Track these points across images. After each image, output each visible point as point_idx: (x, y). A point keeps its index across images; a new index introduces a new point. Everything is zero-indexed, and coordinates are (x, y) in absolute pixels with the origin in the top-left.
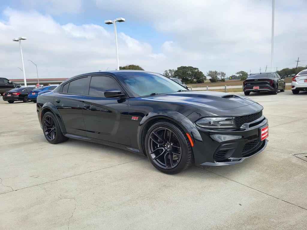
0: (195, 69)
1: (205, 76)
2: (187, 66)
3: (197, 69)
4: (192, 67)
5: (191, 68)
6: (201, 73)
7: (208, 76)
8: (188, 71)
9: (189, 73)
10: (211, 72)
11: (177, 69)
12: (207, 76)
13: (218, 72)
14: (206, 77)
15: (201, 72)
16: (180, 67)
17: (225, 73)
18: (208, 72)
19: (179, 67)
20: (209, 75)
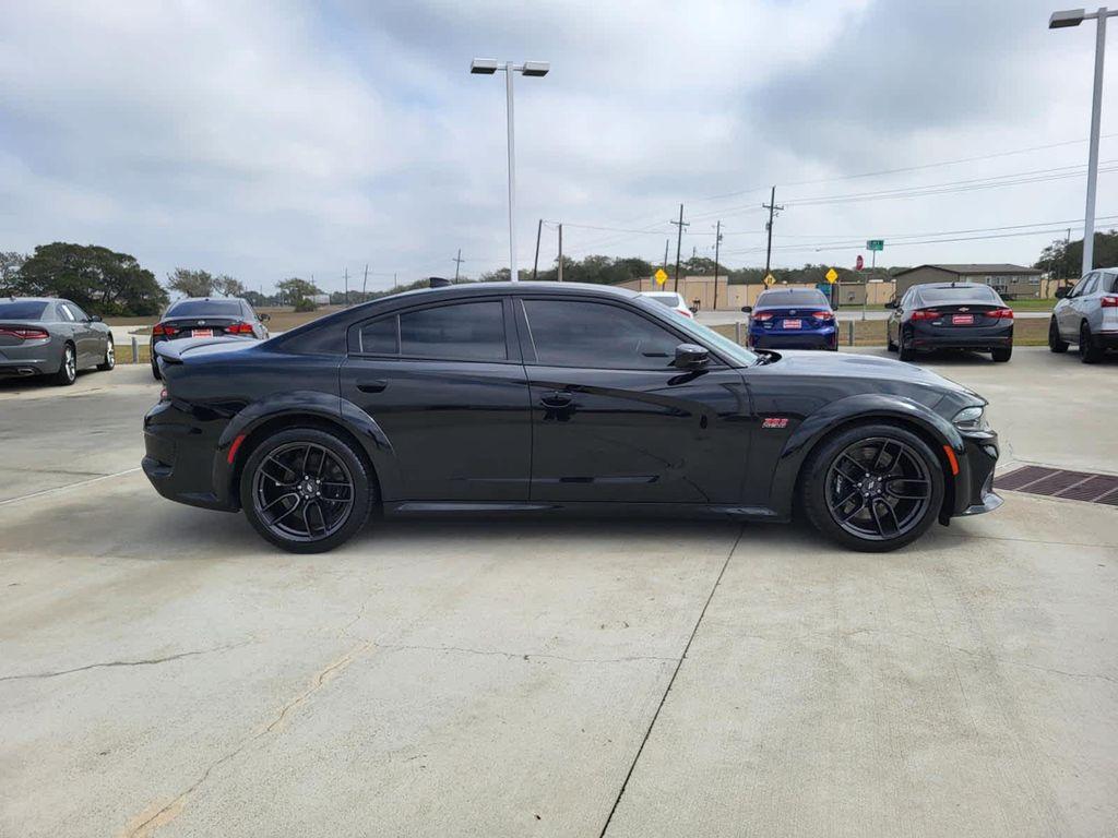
0: (122, 257)
1: (162, 290)
2: (85, 244)
3: (131, 258)
4: (106, 250)
5: (99, 254)
6: (148, 276)
7: (172, 288)
8: (88, 265)
9: (94, 273)
10: (183, 274)
11: (32, 253)
12: (169, 291)
13: (213, 277)
14: (166, 293)
15: (146, 272)
16: (50, 243)
17: (239, 281)
18: (172, 273)
19: (43, 244)
20: (178, 286)
